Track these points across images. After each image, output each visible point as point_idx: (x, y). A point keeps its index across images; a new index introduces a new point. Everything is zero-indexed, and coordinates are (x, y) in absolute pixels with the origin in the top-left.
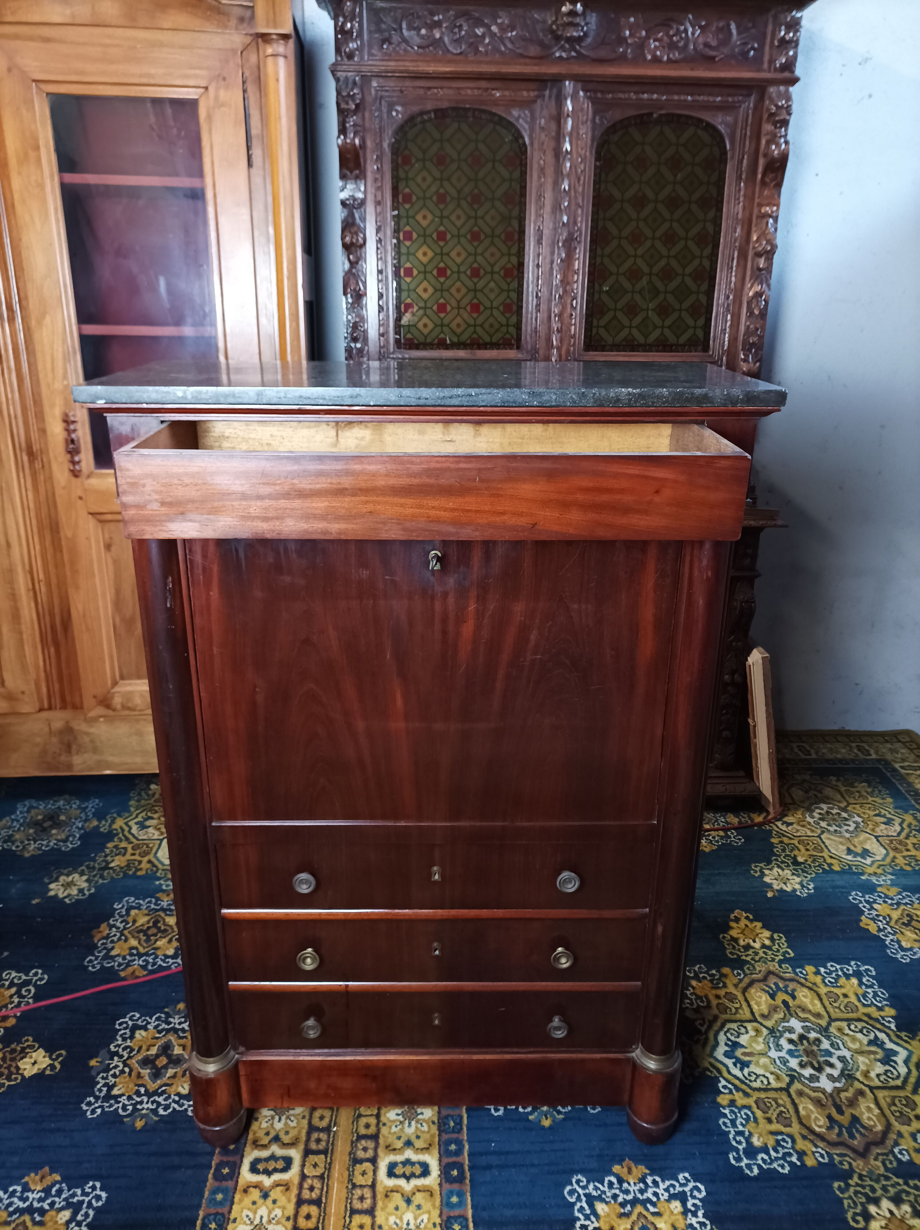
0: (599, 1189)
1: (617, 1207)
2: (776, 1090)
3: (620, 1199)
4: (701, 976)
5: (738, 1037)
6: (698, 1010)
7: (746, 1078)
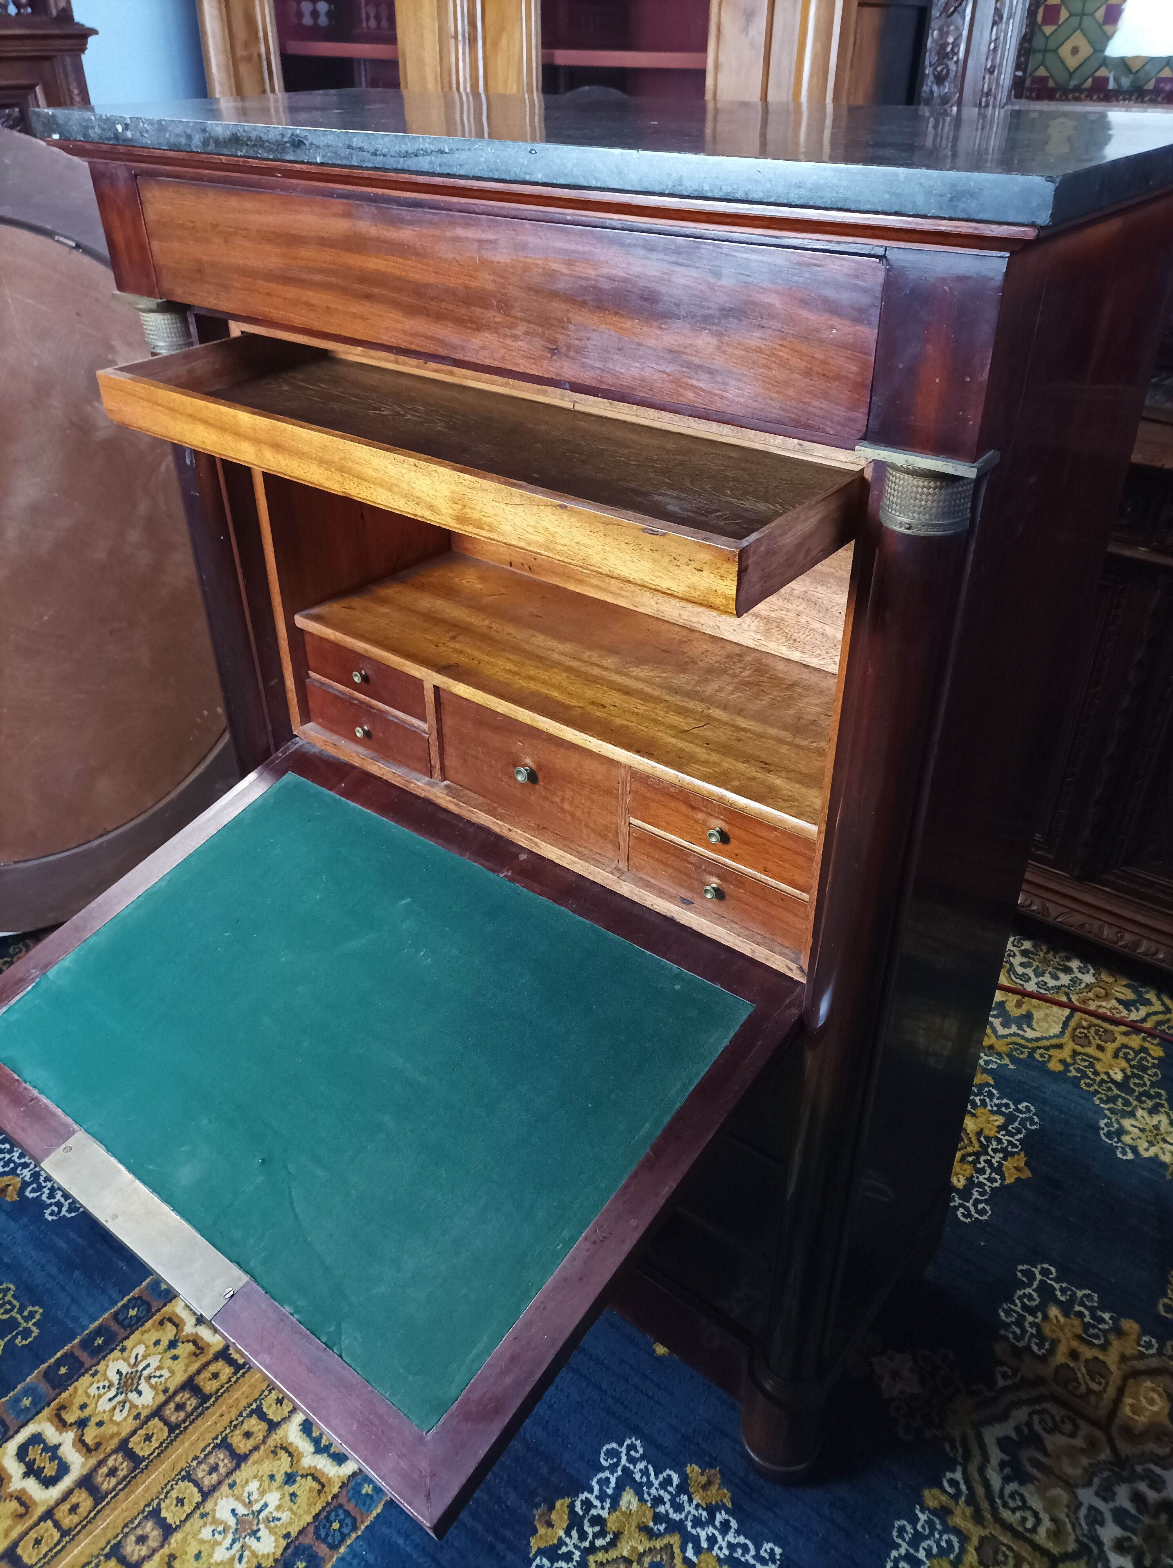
0: (648, 1476)
1: (649, 1514)
2: (1035, 1547)
3: (661, 1509)
4: (1078, 1308)
5: (1049, 1431)
6: (1018, 1353)
7: (1001, 1496)
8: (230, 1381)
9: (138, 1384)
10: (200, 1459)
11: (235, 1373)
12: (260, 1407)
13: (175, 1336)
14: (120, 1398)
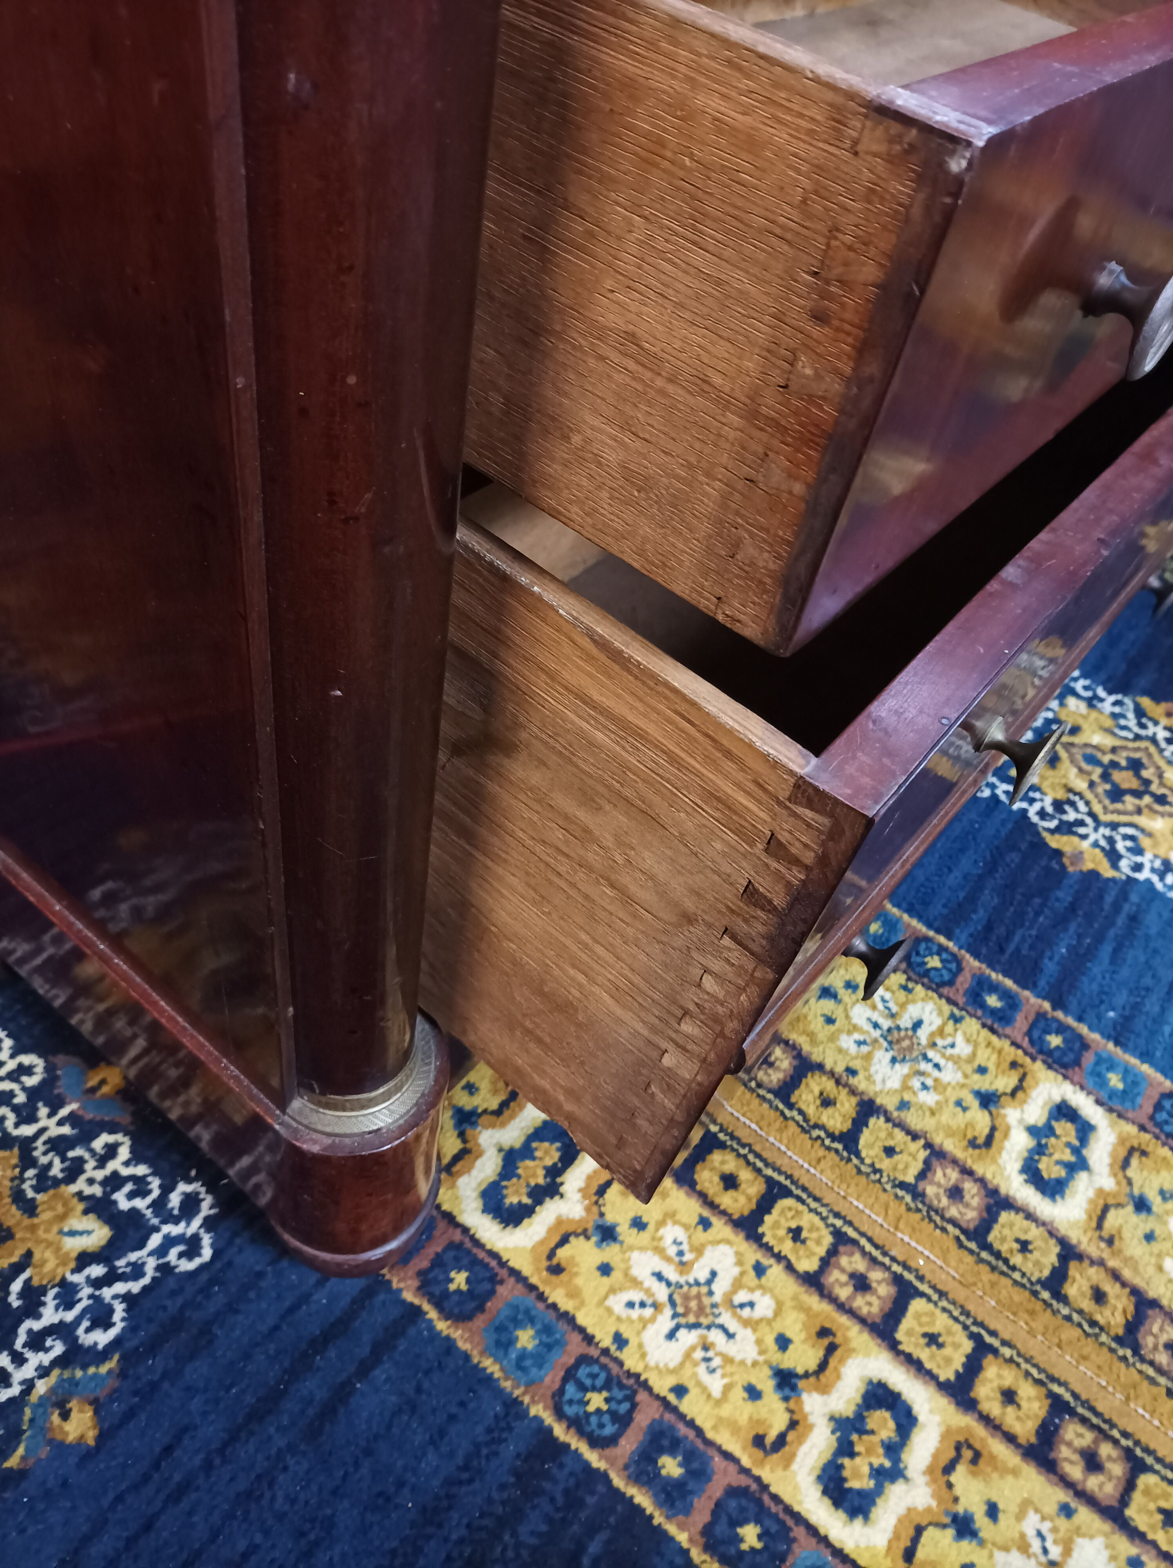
8: (1011, 1360)
11: (995, 1352)
12: (1045, 1284)
13: (944, 1526)
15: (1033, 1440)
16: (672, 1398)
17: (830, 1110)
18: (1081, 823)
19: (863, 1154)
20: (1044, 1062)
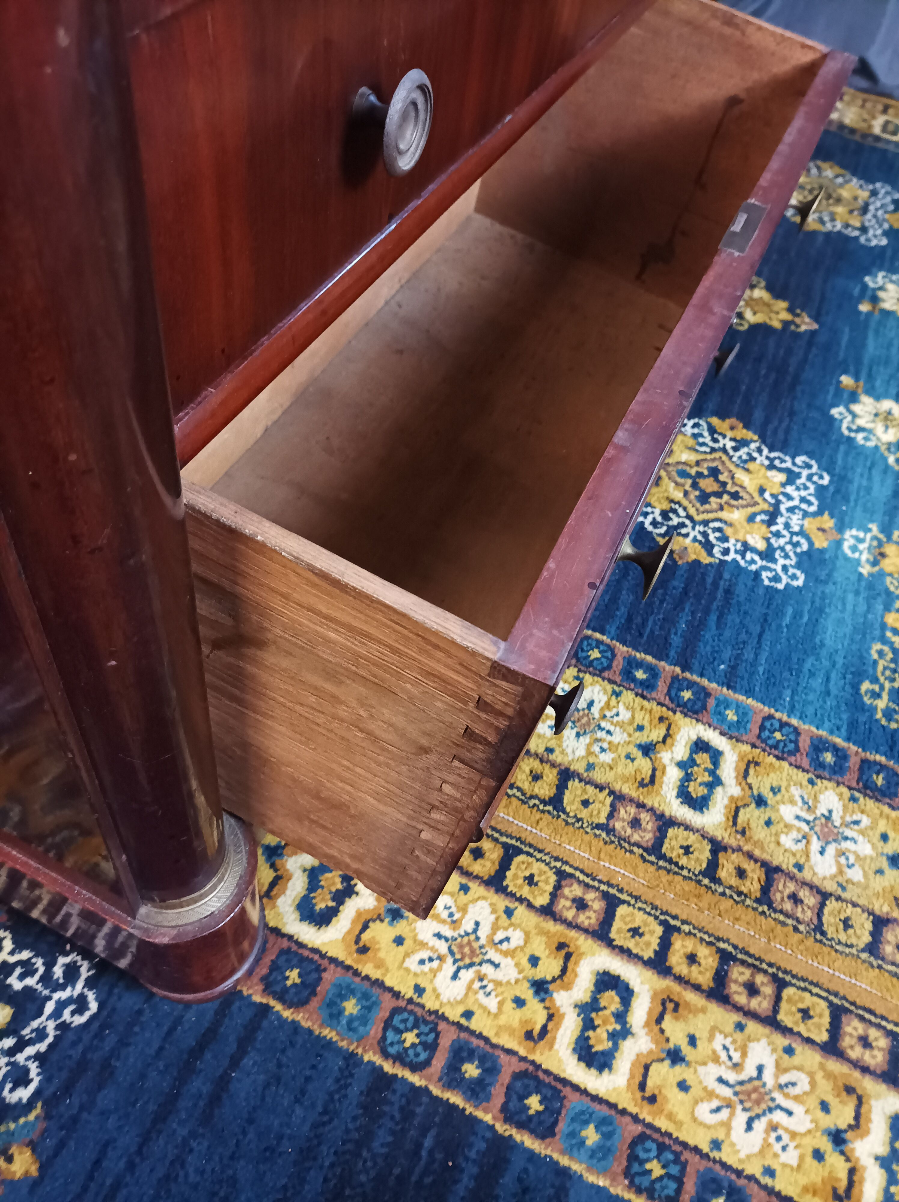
8: (690, 933)
9: (751, 1079)
10: (795, 923)
11: (678, 930)
12: (704, 873)
13: (662, 1060)
14: (780, 1099)
15: (712, 985)
16: (463, 1021)
17: (540, 782)
18: (683, 525)
19: (568, 810)
20: (681, 712)
